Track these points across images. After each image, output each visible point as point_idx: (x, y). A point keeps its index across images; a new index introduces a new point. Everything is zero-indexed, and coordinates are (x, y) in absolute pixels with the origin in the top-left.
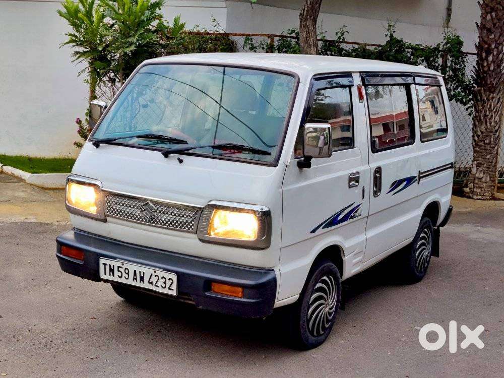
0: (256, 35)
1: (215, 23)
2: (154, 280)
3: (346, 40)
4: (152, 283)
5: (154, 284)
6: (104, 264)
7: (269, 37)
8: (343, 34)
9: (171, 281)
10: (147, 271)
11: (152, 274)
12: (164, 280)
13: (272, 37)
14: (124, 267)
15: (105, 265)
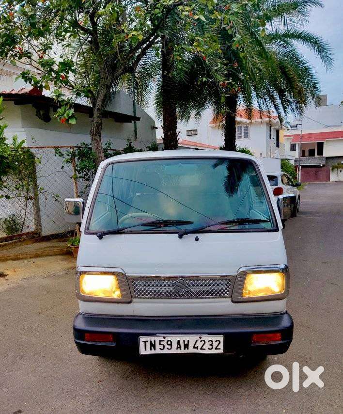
0: (63, 147)
1: (34, 141)
2: (199, 344)
3: (112, 148)
4: (197, 348)
5: (199, 348)
6: (143, 342)
7: (71, 148)
8: (110, 144)
9: (218, 342)
10: (192, 339)
11: (197, 341)
12: (210, 343)
13: (73, 147)
14: (166, 340)
15: (145, 342)
